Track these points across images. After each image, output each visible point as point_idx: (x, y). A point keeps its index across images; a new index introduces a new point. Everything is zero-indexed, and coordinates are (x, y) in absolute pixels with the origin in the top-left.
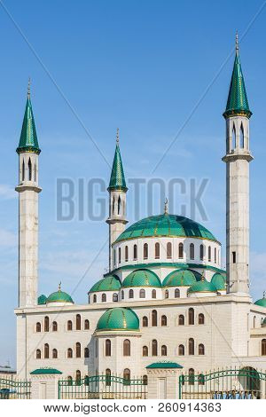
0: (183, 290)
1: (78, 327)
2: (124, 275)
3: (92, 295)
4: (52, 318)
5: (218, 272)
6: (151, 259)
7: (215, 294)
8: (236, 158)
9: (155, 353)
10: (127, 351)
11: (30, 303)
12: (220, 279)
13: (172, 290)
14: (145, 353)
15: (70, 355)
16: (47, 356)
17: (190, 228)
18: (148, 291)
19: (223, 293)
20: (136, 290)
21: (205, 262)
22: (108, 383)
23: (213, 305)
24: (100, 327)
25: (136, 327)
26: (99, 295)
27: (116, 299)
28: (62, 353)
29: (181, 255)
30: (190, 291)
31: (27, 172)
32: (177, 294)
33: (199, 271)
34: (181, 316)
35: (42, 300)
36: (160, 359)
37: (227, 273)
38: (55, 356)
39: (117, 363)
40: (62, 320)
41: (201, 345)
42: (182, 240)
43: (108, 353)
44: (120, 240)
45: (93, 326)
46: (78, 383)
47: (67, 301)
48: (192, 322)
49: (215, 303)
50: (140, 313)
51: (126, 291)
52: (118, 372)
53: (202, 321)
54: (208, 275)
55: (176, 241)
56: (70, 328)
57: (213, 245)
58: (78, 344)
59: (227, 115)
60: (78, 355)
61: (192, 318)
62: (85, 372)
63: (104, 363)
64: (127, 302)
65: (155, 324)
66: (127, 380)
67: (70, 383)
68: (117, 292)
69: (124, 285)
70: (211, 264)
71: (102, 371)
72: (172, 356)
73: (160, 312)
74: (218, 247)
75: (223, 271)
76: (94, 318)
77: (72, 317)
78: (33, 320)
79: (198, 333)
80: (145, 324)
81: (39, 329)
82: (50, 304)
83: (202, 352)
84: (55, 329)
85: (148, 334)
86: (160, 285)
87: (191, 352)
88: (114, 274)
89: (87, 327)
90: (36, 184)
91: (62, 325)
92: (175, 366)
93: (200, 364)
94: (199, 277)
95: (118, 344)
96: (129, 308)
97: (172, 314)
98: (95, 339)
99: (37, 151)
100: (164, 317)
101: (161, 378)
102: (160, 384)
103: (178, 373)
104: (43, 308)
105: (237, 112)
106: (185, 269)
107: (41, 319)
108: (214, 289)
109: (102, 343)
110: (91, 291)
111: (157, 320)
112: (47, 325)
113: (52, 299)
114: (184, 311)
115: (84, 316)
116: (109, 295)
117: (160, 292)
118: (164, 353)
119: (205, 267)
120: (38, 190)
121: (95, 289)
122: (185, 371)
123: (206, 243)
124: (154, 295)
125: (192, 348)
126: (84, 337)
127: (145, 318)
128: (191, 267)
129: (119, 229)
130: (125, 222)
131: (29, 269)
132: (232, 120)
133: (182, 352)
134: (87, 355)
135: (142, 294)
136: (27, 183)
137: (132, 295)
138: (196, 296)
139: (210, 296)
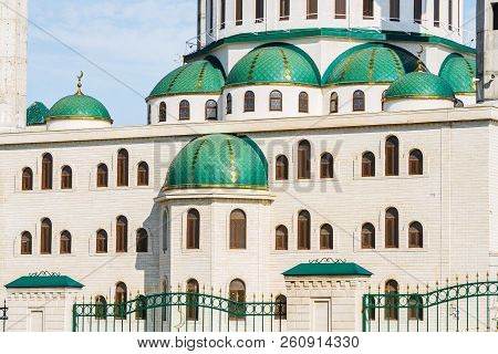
0: (374, 94)
1: (123, 180)
2: (234, 57)
3: (158, 102)
4: (61, 157)
5: (457, 51)
7: (449, 104)
9: (304, 243)
10: (238, 237)
12: (461, 67)
13: (345, 94)
14: (282, 243)
15: (102, 246)
16: (46, 248)
18: (291, 95)
19: (469, 100)
20: (262, 93)
21: (426, 27)
22: (193, 314)
23: (445, 130)
24: (178, 177)
25: (261, 181)
26: (173, 103)
27: (213, 114)
28: (84, 241)
29: (368, 11)
30: (390, 96)
32: (359, 103)
33: (412, 48)
34: (369, 156)
35: (37, 115)
36: (317, 254)
38: (66, 247)
40: (84, 163)
41: (416, 225)
43: (193, 241)
45: (159, 176)
46: (121, 313)
47: (97, 118)
48: (392, 169)
49: (450, 124)
50: (271, 148)
51: (238, 94)
52: (216, 285)
53: (417, 166)
54: (433, 58)
56: (102, 180)
58: (122, 219)
60: (122, 246)
61: (393, 159)
62: (137, 286)
63: (182, 266)
64: (238, 120)
65: (304, 172)
66: (237, 306)
68: (216, 98)
69: (233, 80)
70: (441, 32)
71: (178, 283)
72: (346, 248)
73: (318, 144)
75: (467, 50)
76: (161, 159)
77: (109, 155)
79: (403, 193)
80: (283, 173)
82: (56, 125)
83: (417, 239)
84: (67, 182)
86: (319, 82)
87: (392, 241)
88: (208, 54)
89: (143, 179)
91: (84, 175)
92: (352, 271)
93: (411, 270)
94: (411, 64)
95: (215, 220)
96: (242, 136)
98: (162, 208)
100: (327, 157)
101: (320, 300)
102: (315, 314)
103: (360, 287)
104: (39, 134)
106: (377, 43)
107: (33, 159)
108: (448, 92)
109: (178, 217)
110: (155, 95)
111: (310, 163)
112: (48, 175)
113: (61, 112)
114: (376, 143)
115: (137, 154)
116: (198, 104)
117: (319, 100)
118: (327, 242)
119: (425, 39)
121: (163, 89)
122: (376, 285)
124: (303, 104)
125: (393, 230)
126: (137, 204)
127: (282, 159)
128: (392, 39)
133: (369, 241)
134: (142, 246)
135: (276, 102)
137: (249, 103)
138: (403, 110)
139: (438, 108)
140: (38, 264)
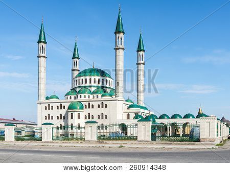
0: (100, 96)
1: (61, 108)
2: (78, 90)
3: (66, 97)
4: (51, 105)
5: (112, 89)
6: (88, 84)
8: (119, 49)
9: (89, 118)
10: (79, 117)
11: (43, 99)
12: (112, 92)
13: (95, 95)
14: (86, 118)
15: (58, 118)
16: (49, 119)
17: (102, 73)
18: (87, 95)
19: (114, 97)
20: (83, 95)
21: (108, 86)
22: (72, 129)
24: (69, 108)
25: (82, 109)
26: (69, 97)
27: (75, 98)
28: (55, 118)
29: (99, 83)
30: (102, 96)
31: (42, 51)
32: (97, 97)
33: (105, 89)
34: (99, 105)
35: (47, 98)
36: (91, 120)
37: (116, 90)
38: (52, 119)
39: (75, 121)
40: (55, 106)
41: (106, 115)
42: (99, 77)
43: (72, 118)
44: (76, 77)
45: (66, 108)
46: (61, 129)
47: (57, 99)
48: (102, 107)
49: (111, 100)
50: (84, 104)
51: (79, 95)
52: (76, 125)
53: (106, 107)
54: (108, 90)
55: (97, 78)
56: (58, 108)
57: (111, 80)
58: (61, 114)
59: (116, 33)
60: (61, 118)
61: (103, 105)
62: (63, 124)
63: (70, 122)
64: (79, 99)
65: (89, 107)
66: (79, 128)
67: (58, 128)
68: (75, 96)
69: (78, 93)
70: (110, 86)
71: (70, 124)
72: (95, 119)
73: (91, 103)
74: (113, 81)
75: (114, 89)
76: (67, 105)
77: (59, 104)
78: (44, 106)
79: (104, 111)
80: (86, 108)
81: (46, 109)
82: (51, 100)
83: (106, 118)
84: (52, 109)
85: (86, 111)
86: (91, 94)
87: (102, 118)
88: (73, 89)
89: (64, 108)
90: (45, 55)
91: (55, 108)
92: (95, 122)
93: (105, 122)
94: (105, 91)
95: (76, 115)
96: (80, 102)
97: (96, 104)
98: (67, 113)
99: (46, 43)
100: (93, 105)
101: (90, 127)
102: (90, 129)
103: (97, 125)
104: (47, 101)
105: (119, 32)
106: (100, 88)
107: (47, 105)
108: (111, 96)
109: (70, 114)
110: (66, 95)
111: (90, 106)
112: (49, 107)
113: (51, 98)
114: (100, 103)
115: (63, 104)
116: (73, 97)
117: (91, 96)
118: (93, 118)
119: (106, 87)
120: (46, 57)
122: (99, 124)
123: (108, 79)
124: (89, 97)
125: (103, 116)
126: (63, 112)
127: (86, 105)
128: (103, 87)
129: (76, 73)
130: (79, 71)
131: (42, 86)
132: (118, 35)
133: (99, 118)
134: (64, 119)
135: (85, 97)
136: (42, 55)
137: (81, 97)
138: (104, 98)
139: (109, 98)
140: (48, 121)
